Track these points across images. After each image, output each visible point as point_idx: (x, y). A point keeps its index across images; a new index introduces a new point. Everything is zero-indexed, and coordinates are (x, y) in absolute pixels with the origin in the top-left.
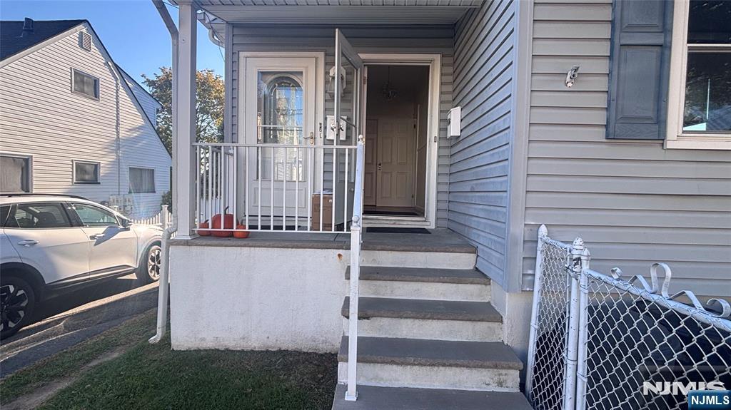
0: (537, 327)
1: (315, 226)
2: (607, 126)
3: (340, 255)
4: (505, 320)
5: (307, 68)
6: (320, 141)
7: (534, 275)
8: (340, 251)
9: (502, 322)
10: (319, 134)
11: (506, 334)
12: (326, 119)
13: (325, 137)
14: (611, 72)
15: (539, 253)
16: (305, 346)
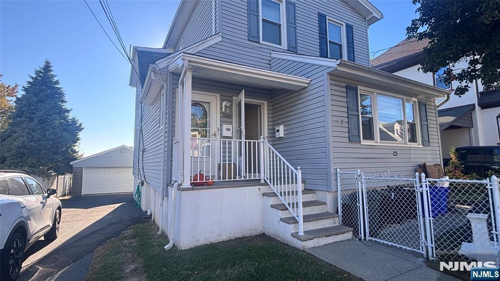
0: (341, 202)
1: (219, 178)
2: (349, 138)
3: (259, 189)
4: (328, 203)
5: (212, 100)
6: (218, 137)
7: (337, 185)
8: (259, 187)
9: (326, 204)
10: (218, 133)
11: (329, 208)
12: (221, 126)
13: (221, 134)
14: (348, 121)
15: (338, 178)
16: (247, 234)
